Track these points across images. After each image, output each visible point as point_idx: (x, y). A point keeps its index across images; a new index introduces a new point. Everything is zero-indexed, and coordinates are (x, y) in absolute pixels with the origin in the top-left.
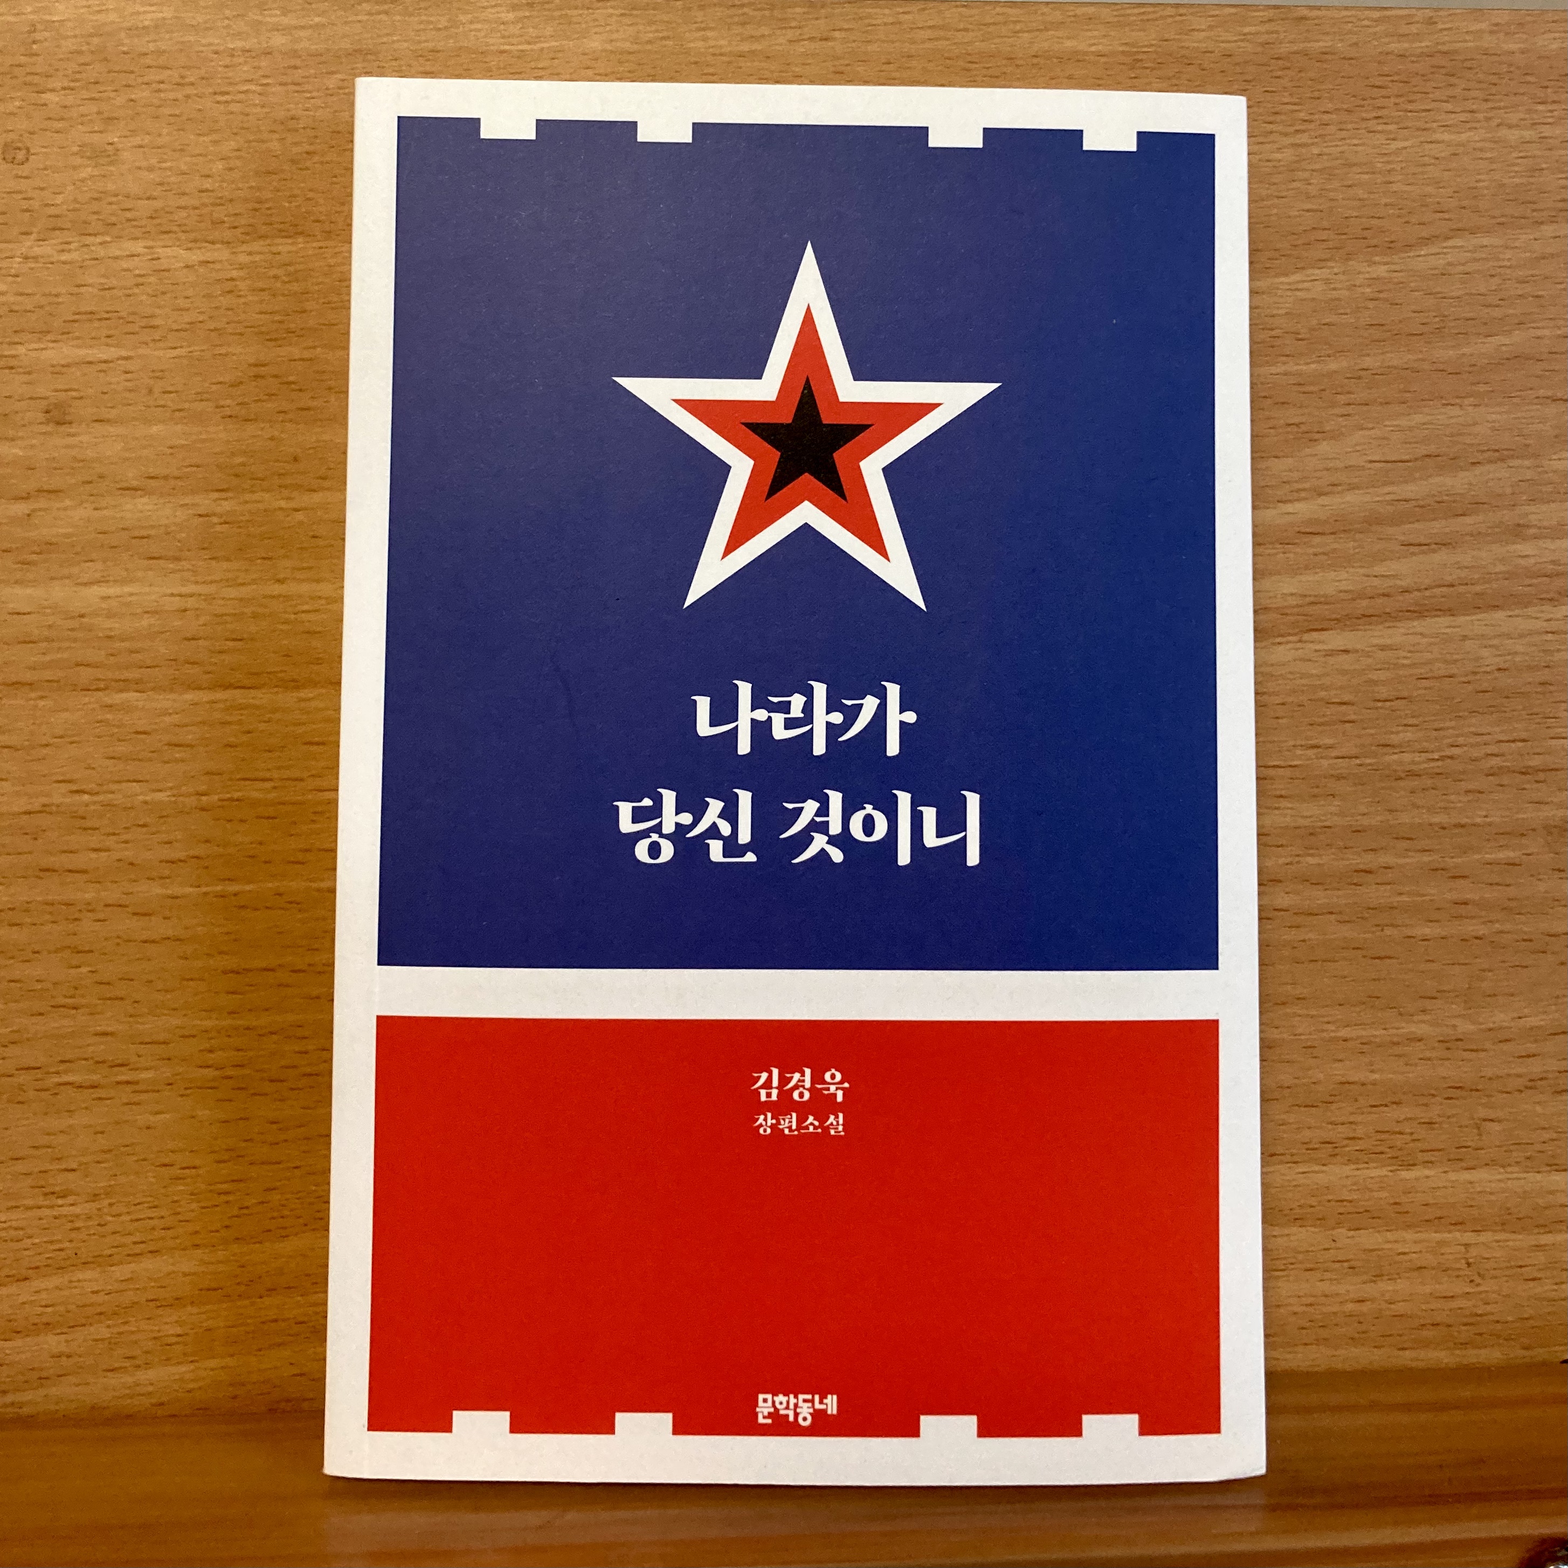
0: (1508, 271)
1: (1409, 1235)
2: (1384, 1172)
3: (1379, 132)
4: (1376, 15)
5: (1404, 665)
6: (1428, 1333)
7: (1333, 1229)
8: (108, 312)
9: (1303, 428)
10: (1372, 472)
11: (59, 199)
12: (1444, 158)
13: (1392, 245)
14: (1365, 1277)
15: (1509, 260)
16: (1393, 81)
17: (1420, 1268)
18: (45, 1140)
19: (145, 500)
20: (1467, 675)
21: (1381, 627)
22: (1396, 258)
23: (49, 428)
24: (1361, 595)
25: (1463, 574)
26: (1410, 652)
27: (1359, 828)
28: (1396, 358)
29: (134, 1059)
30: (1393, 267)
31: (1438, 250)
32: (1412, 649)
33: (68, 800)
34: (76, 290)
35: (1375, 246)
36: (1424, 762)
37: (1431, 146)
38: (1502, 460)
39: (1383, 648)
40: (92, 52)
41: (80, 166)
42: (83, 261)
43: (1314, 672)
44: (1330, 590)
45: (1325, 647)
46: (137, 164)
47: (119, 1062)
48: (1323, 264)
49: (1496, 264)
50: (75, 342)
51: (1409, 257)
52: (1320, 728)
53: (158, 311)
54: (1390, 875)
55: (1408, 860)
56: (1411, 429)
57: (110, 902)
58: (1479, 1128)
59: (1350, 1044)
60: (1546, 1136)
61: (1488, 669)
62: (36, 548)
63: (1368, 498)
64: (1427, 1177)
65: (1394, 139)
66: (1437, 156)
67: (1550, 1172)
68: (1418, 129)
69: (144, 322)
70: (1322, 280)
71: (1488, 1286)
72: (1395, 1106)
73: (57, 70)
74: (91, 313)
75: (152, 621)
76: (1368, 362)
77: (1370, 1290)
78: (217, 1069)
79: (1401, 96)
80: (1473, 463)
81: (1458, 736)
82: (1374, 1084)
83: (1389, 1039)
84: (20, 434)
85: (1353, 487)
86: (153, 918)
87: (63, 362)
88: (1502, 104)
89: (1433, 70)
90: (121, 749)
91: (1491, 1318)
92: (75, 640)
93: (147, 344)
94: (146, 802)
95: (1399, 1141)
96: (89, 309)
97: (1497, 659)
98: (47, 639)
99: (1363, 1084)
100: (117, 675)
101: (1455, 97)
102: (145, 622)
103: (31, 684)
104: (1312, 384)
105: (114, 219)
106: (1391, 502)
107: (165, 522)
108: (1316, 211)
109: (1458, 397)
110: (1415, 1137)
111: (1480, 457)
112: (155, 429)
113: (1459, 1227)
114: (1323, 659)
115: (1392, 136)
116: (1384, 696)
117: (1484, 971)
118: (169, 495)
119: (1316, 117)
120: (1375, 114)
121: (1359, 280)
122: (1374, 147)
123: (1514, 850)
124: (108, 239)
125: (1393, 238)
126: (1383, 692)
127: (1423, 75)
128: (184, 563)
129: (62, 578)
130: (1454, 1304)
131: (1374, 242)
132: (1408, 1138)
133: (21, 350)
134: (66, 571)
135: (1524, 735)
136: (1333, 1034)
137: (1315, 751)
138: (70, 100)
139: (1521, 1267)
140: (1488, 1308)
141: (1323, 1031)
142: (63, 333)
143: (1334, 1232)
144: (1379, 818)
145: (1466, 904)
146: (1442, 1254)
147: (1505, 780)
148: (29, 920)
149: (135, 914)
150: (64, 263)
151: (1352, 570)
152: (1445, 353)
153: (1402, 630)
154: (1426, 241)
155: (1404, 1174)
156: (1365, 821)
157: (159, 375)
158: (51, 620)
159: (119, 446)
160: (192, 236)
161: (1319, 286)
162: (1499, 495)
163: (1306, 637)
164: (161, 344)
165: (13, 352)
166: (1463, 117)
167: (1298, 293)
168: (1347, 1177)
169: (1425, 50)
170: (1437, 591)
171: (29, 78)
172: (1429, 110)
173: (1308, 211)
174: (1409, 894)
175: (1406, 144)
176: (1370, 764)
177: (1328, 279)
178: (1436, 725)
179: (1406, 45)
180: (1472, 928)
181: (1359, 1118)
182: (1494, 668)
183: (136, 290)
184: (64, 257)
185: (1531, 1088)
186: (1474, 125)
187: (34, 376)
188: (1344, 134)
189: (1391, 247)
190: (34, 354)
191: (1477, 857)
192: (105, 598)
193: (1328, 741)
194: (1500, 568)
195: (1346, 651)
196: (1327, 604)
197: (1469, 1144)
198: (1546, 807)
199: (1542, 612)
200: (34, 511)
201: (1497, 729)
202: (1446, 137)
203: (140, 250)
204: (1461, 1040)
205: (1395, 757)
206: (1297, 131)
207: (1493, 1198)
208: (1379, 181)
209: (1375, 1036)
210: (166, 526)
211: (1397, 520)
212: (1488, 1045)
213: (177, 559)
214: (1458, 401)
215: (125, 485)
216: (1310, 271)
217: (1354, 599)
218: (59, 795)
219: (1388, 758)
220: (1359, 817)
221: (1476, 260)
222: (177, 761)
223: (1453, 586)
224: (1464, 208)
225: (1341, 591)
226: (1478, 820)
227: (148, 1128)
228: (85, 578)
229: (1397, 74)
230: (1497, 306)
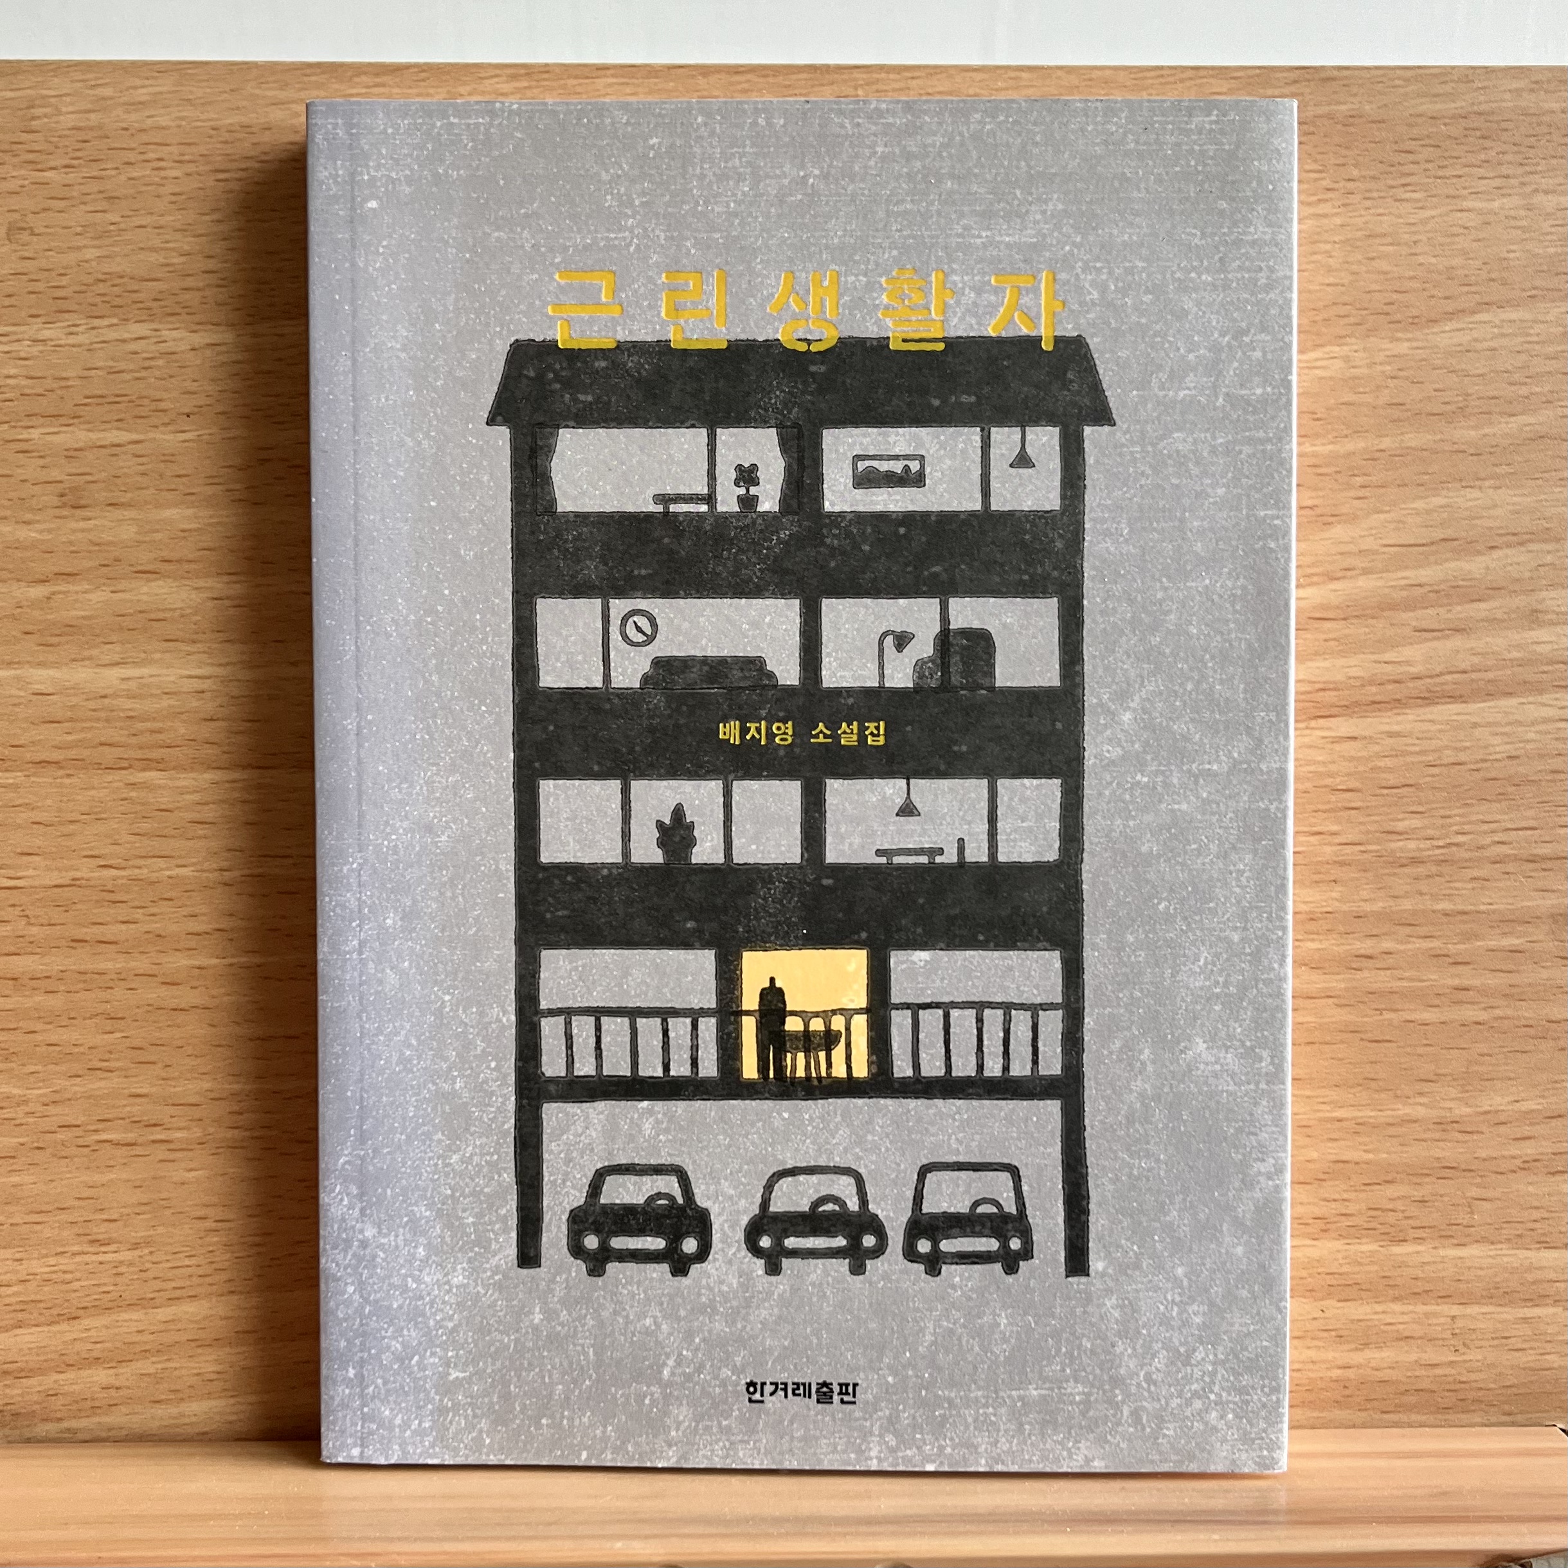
0: (1537, 347)
1: (1397, 1307)
2: (1374, 1247)
3: (1407, 200)
4: (1410, 73)
5: (1412, 753)
6: (1412, 1399)
7: (1322, 1300)
8: (117, 396)
9: (1318, 511)
10: (1386, 556)
11: (64, 281)
12: (1475, 228)
13: (1416, 321)
14: (1353, 1346)
15: (1538, 335)
16: (1423, 146)
17: (1407, 1338)
18: (88, 1193)
19: (161, 583)
20: (1477, 762)
21: (1389, 714)
22: (1418, 334)
23: (65, 512)
24: (1371, 682)
25: (1476, 660)
26: (1418, 739)
27: (1361, 914)
28: (1413, 439)
29: (166, 1120)
30: (1415, 344)
31: (1463, 326)
32: (1420, 736)
33: (96, 874)
34: (86, 373)
35: (1399, 322)
36: (1429, 849)
37: (1459, 214)
38: (1521, 544)
39: (1391, 735)
40: (91, 129)
41: (85, 247)
42: (91, 344)
43: (1320, 758)
44: (1339, 677)
45: (1333, 734)
46: (141, 245)
47: (152, 1122)
48: (1343, 341)
49: (1523, 339)
50: (86, 426)
51: (1433, 333)
52: (1325, 815)
53: (165, 395)
54: (1391, 961)
55: (1410, 946)
56: (1428, 512)
57: (141, 971)
58: (1470, 1207)
59: (1344, 1124)
60: (1536, 1215)
61: (1498, 756)
62: (58, 632)
63: (1380, 583)
64: (1418, 1252)
65: (1421, 208)
66: (1468, 225)
67: (1539, 1249)
68: (1448, 197)
69: (154, 406)
70: (1342, 357)
71: (1474, 1355)
72: (1387, 1185)
73: (57, 147)
74: (102, 397)
75: (172, 702)
76: (1386, 443)
77: (1358, 1358)
78: (246, 1130)
79: (1431, 161)
80: (1492, 548)
81: (1464, 824)
82: (1367, 1163)
83: (1382, 1120)
84: (37, 518)
85: (1366, 572)
86: (180, 987)
87: (76, 446)
88: (1539, 168)
89: (1466, 132)
90: (145, 826)
91: (1474, 1385)
92: (98, 720)
93: (156, 427)
94: (170, 877)
95: (1391, 1218)
96: (99, 392)
97: (1508, 747)
98: (71, 720)
99: (1357, 1163)
100: (139, 754)
101: (1487, 162)
102: (166, 702)
103: (56, 763)
104: (1327, 466)
105: (118, 301)
106: (1403, 588)
107: (180, 605)
108: (1337, 285)
109: (1479, 479)
110: (1407, 1214)
111: (1500, 541)
112: (168, 513)
113: (1446, 1300)
114: (1330, 746)
115: (1420, 205)
116: (1391, 783)
117: (1483, 1055)
118: (182, 578)
119: (1341, 185)
120: (1403, 181)
121: (1381, 357)
122: (1400, 216)
123: (1518, 938)
124: (115, 321)
125: (1415, 312)
126: (1392, 780)
127: (1456, 139)
128: (199, 645)
129: (83, 660)
130: (1438, 1371)
131: (1398, 317)
132: (1401, 1215)
133: (35, 434)
134: (86, 653)
135: (1532, 823)
136: (1328, 1115)
137: (1317, 837)
138: (72, 177)
139: (1506, 1338)
140: (1473, 1376)
141: (1319, 1111)
142: (74, 418)
143: (1322, 1303)
144: (1381, 904)
145: (1467, 989)
146: (1430, 1325)
147: (1510, 868)
148: (62, 988)
149: (163, 983)
150: (74, 346)
151: (1362, 656)
152: (1466, 433)
153: (1411, 717)
154: (1451, 315)
155: (1397, 1250)
156: (1368, 907)
157: (169, 459)
158: (74, 700)
159: (134, 529)
160: (196, 318)
161: (1338, 364)
162: (1517, 580)
163: (1313, 723)
164: (170, 428)
165: (25, 436)
166: (1498, 182)
167: (1317, 372)
168: (1338, 1251)
169: (1460, 111)
170: (1449, 678)
171: (31, 157)
172: (1460, 177)
173: (1328, 285)
174: (1411, 979)
175: (1433, 213)
176: (1377, 851)
177: (1348, 357)
178: (1442, 812)
179: (1439, 106)
180: (1471, 1013)
181: (1352, 1195)
182: (1505, 755)
183: (143, 374)
184: (72, 340)
185: (1524, 1169)
186: (1509, 191)
187: (48, 460)
188: (1368, 203)
189: (1415, 322)
190: (49, 438)
191: (1479, 943)
192: (123, 679)
193: (1335, 828)
194: (1515, 654)
195: (1355, 738)
196: (1335, 689)
197: (1459, 1222)
198: (1552, 895)
199: (1556, 699)
200: (54, 593)
201: (1506, 817)
202: (1478, 205)
203: (148, 333)
204: (1457, 1122)
205: (1401, 844)
206: (1320, 200)
207: (1480, 1273)
208: (1404, 253)
209: (1371, 1117)
210: (181, 609)
211: (1410, 605)
212: (1484, 1128)
213: (194, 642)
214: (1477, 483)
215: (140, 568)
216: (1328, 349)
217: (1363, 686)
218: (86, 870)
219: (1393, 845)
220: (1362, 904)
221: (1503, 335)
222: (200, 837)
223: (1465, 672)
224: (1493, 280)
225: (1350, 678)
226: (1483, 908)
227: (183, 1184)
228: (106, 659)
229: (1428, 137)
230: (1525, 384)
